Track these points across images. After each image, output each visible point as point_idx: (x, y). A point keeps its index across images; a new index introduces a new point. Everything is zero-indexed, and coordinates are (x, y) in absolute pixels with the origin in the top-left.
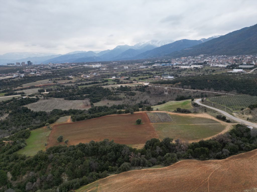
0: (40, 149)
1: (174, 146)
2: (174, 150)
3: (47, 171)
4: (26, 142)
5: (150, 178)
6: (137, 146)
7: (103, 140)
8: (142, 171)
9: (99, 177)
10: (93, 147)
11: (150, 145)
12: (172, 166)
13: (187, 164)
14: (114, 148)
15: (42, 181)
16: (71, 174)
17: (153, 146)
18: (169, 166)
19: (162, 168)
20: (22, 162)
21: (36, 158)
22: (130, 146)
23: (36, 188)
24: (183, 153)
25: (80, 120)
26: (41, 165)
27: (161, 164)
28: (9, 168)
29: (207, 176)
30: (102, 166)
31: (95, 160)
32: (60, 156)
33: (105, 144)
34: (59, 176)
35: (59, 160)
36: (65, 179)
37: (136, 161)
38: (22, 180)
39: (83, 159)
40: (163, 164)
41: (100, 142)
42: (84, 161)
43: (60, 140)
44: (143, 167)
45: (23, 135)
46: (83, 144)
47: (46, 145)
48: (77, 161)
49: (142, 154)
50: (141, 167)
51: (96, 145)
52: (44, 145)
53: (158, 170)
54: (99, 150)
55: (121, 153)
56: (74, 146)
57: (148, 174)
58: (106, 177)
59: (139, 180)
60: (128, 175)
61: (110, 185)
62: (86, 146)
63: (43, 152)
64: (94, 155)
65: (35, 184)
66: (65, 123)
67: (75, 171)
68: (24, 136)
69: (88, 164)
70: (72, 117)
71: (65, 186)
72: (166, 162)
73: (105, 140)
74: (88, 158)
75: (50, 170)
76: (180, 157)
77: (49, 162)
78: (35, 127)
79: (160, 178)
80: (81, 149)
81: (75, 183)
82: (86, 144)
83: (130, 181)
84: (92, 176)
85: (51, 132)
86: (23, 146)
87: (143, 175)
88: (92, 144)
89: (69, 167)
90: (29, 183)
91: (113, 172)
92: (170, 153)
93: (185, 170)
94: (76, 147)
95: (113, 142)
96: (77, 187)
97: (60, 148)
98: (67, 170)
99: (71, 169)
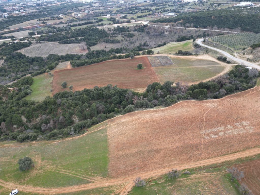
0: (47, 95)
1: (175, 88)
2: (174, 92)
3: (58, 114)
4: (31, 89)
5: (152, 117)
6: (139, 90)
7: (106, 85)
8: (145, 111)
9: (108, 118)
10: (97, 92)
11: (152, 89)
12: (173, 106)
13: (186, 104)
14: (118, 92)
15: (56, 122)
16: (81, 116)
17: (154, 89)
18: (169, 107)
19: (163, 108)
20: (32, 107)
21: (46, 103)
22: (133, 90)
23: (51, 128)
24: (183, 95)
25: (80, 66)
26: (51, 109)
27: (162, 105)
28: (22, 113)
29: (204, 114)
30: (108, 108)
31: (101, 103)
32: (67, 101)
33: (109, 88)
34: (70, 118)
35: (67, 104)
36: (76, 120)
37: (139, 103)
38: (37, 122)
39: (90, 102)
40: (164, 105)
41: (104, 88)
42: (91, 104)
43: (65, 86)
44: (146, 108)
45: (26, 82)
46: (88, 89)
48: (84, 104)
49: (144, 97)
50: (144, 108)
51: (100, 90)
52: (50, 91)
53: (160, 110)
54: (104, 95)
55: (125, 97)
56: (79, 92)
57: (151, 113)
58: (113, 117)
59: (143, 118)
60: (133, 115)
61: (118, 124)
62: (91, 91)
63: (50, 97)
64: (100, 99)
65: (50, 125)
66: (66, 69)
67: (85, 112)
69: (96, 107)
70: (71, 63)
71: (78, 126)
72: (167, 103)
73: (109, 85)
74: (95, 101)
75: (60, 113)
76: (179, 98)
77: (58, 107)
78: (36, 74)
79: (162, 117)
80: (86, 94)
81: (87, 123)
82: (91, 89)
83: (135, 120)
84: (101, 117)
85: (54, 78)
86: (29, 92)
87: (147, 115)
88: (97, 89)
89: (78, 110)
90: (44, 124)
91: (119, 113)
92: (170, 95)
93: (184, 110)
94: (81, 92)
95: (116, 87)
96: (89, 126)
97: (66, 93)
98: (77, 113)
99: (80, 112)
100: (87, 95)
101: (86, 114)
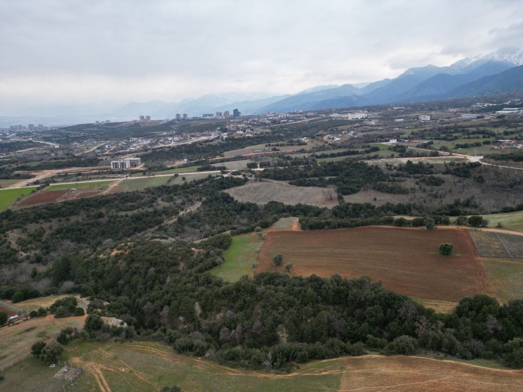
0: (245, 273)
3: (254, 314)
4: (224, 256)
5: (463, 385)
6: (436, 305)
7: (358, 277)
8: (445, 363)
9: (347, 352)
10: (337, 287)
11: (471, 309)
14: (383, 299)
15: (246, 331)
16: (293, 331)
17: (478, 311)
18: (518, 371)
20: (216, 289)
21: (239, 288)
22: (419, 301)
23: (235, 339)
25: (315, 228)
26: (245, 302)
27: (496, 358)
28: (198, 297)
30: (354, 330)
31: (340, 314)
32: (276, 292)
33: (363, 285)
34: (272, 328)
35: (274, 299)
36: (283, 337)
37: (431, 338)
38: (216, 321)
39: (317, 307)
40: (501, 360)
41: (352, 281)
42: (319, 311)
43: (278, 261)
44: (448, 356)
46: (319, 277)
47: (254, 267)
48: (305, 308)
49: (447, 326)
50: (442, 355)
51: (343, 285)
52: (252, 266)
53: (488, 372)
54: (350, 297)
55: (397, 313)
56: (301, 279)
57: (459, 373)
58: (361, 355)
59: (434, 381)
60: (411, 364)
61: (368, 374)
62: (323, 283)
63: (249, 278)
64: (339, 304)
65: (234, 333)
66: (288, 230)
67: (303, 326)
68: (221, 244)
69: (327, 320)
70: (300, 221)
71: (282, 352)
72: (512, 358)
73: (363, 279)
74: (328, 307)
75: (258, 314)
77: (258, 300)
78: (240, 231)
80: (314, 286)
81: (300, 351)
82: (325, 279)
83: (414, 378)
84: (332, 345)
85: (264, 244)
86: (219, 262)
87: (447, 374)
88: (336, 281)
89: (290, 317)
90: (225, 329)
91: (376, 349)
94: (305, 281)
95: (380, 286)
96: (304, 360)
97: (276, 277)
98: (287, 322)
99: (295, 322)
100: (316, 289)
101: (304, 330)
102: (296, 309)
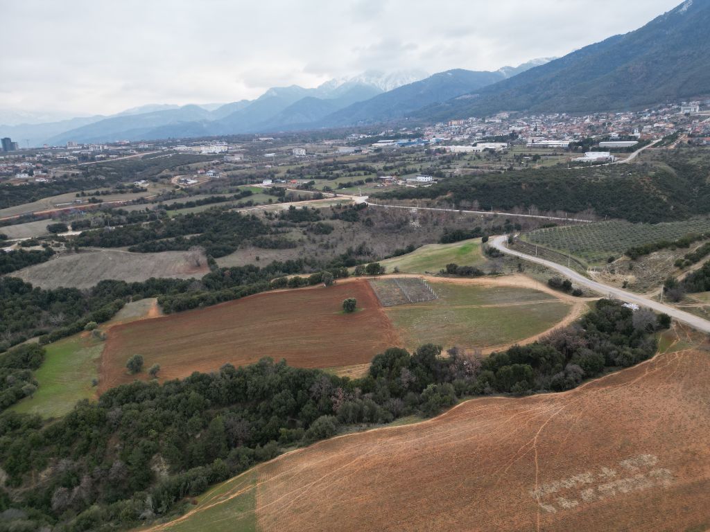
0: (81, 397)
1: (446, 364)
2: (445, 374)
3: (108, 453)
4: (35, 379)
5: (389, 451)
6: (349, 372)
7: (255, 361)
8: (369, 434)
9: (257, 459)
10: (231, 381)
11: (384, 367)
12: (445, 416)
13: (482, 408)
14: (291, 380)
15: (98, 482)
16: (177, 458)
17: (391, 368)
18: (436, 418)
19: (419, 424)
20: (33, 434)
21: (74, 422)
22: (332, 372)
23: (81, 500)
24: (470, 383)
25: (184, 309)
26: (89, 439)
27: (414, 413)
29: (532, 436)
30: (260, 429)
31: (239, 415)
32: (141, 411)
33: (264, 369)
34: (143, 464)
35: (139, 422)
36: (161, 471)
37: (351, 411)
38: (39, 484)
39: (207, 414)
40: (420, 412)
41: (250, 367)
42: (210, 419)
43: (136, 367)
44: (371, 425)
45: (24, 360)
46: (204, 374)
47: (95, 383)
48: (190, 421)
49: (364, 392)
50: (364, 426)
51: (239, 376)
52: (91, 383)
53: (410, 429)
54: (250, 389)
55: (309, 392)
56: (177, 383)
57: (384, 440)
58: (275, 457)
59: (362, 457)
60: (334, 447)
61: (288, 477)
62: (211, 380)
63: (90, 403)
64: (236, 402)
65: (79, 491)
66: (143, 318)
67: (190, 446)
68: (26, 361)
69: (223, 427)
70: (160, 303)
71: (167, 489)
72: (429, 407)
73: (263, 361)
74: (222, 410)
75: (116, 450)
76: (461, 391)
77: (112, 430)
78: (57, 335)
79: (416, 449)
80: (198, 388)
81: (194, 480)
82: (212, 374)
83: (340, 462)
84: (238, 457)
85: (106, 347)
86: (29, 389)
87: (373, 445)
88: (228, 373)
89: (169, 439)
90: (61, 489)
91: (293, 443)
92: (436, 384)
93: (476, 425)
94: (183, 384)
95: (285, 365)
96: (201, 490)
97: (138, 389)
98: (165, 448)
99: (178, 445)
100: (201, 391)
101: (192, 451)
102: (176, 427)
